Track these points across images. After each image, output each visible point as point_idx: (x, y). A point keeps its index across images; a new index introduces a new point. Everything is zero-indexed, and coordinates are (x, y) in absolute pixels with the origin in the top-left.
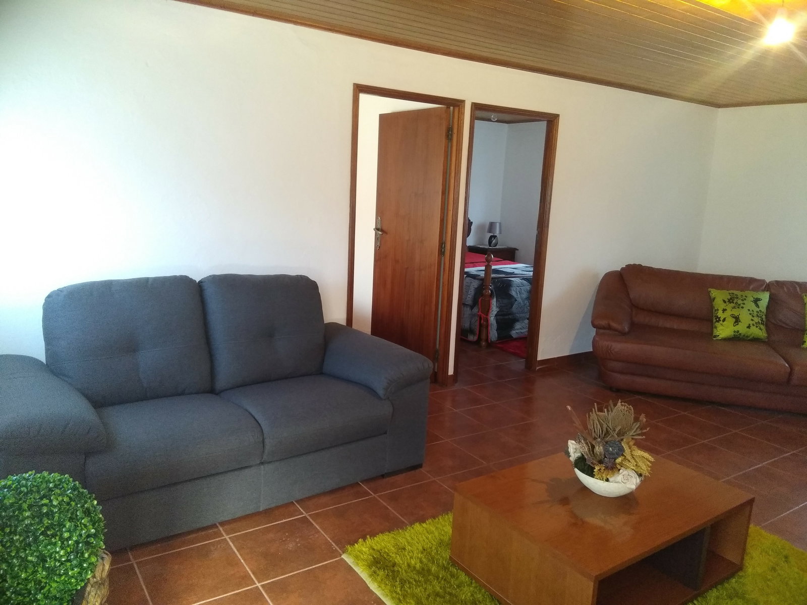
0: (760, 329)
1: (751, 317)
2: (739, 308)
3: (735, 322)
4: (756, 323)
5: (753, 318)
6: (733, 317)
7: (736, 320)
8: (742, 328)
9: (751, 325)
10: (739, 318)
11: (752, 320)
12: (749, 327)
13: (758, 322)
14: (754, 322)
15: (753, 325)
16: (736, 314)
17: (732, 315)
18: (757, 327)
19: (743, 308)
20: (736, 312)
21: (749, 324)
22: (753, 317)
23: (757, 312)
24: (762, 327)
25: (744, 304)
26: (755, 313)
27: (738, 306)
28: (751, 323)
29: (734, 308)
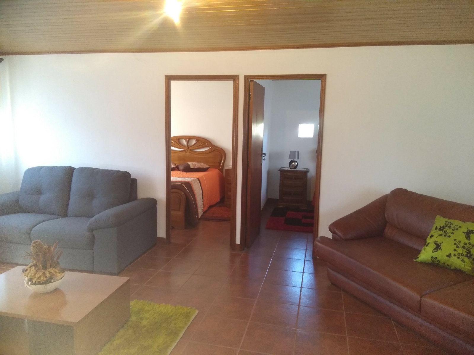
0: (463, 261)
1: (455, 247)
2: (445, 236)
3: (435, 249)
4: (459, 254)
5: (457, 249)
6: (435, 244)
7: (437, 247)
8: (441, 255)
9: (452, 255)
10: (440, 245)
11: (455, 250)
12: (449, 256)
13: (462, 253)
14: (456, 253)
15: (455, 255)
16: (439, 241)
17: (436, 241)
18: (458, 258)
19: (449, 237)
20: (439, 240)
21: (450, 254)
22: (458, 247)
23: (465, 244)
24: (466, 259)
25: (453, 233)
26: (462, 244)
27: (446, 235)
28: (453, 252)
29: (441, 235)
